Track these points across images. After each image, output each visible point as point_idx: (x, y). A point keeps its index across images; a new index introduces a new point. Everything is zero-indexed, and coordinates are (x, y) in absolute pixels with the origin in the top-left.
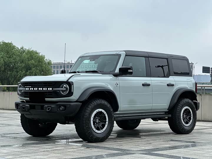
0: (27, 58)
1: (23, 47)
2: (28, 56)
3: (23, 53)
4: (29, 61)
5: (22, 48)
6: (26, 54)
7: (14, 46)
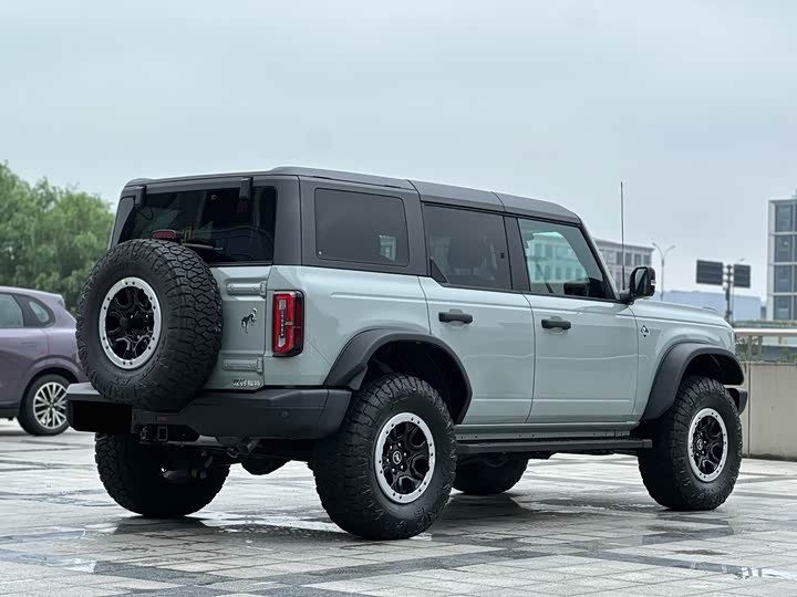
0: (66, 224)
1: (46, 183)
2: (69, 213)
3: (48, 202)
4: (74, 234)
5: (43, 186)
6: (61, 206)
7: (14, 178)
